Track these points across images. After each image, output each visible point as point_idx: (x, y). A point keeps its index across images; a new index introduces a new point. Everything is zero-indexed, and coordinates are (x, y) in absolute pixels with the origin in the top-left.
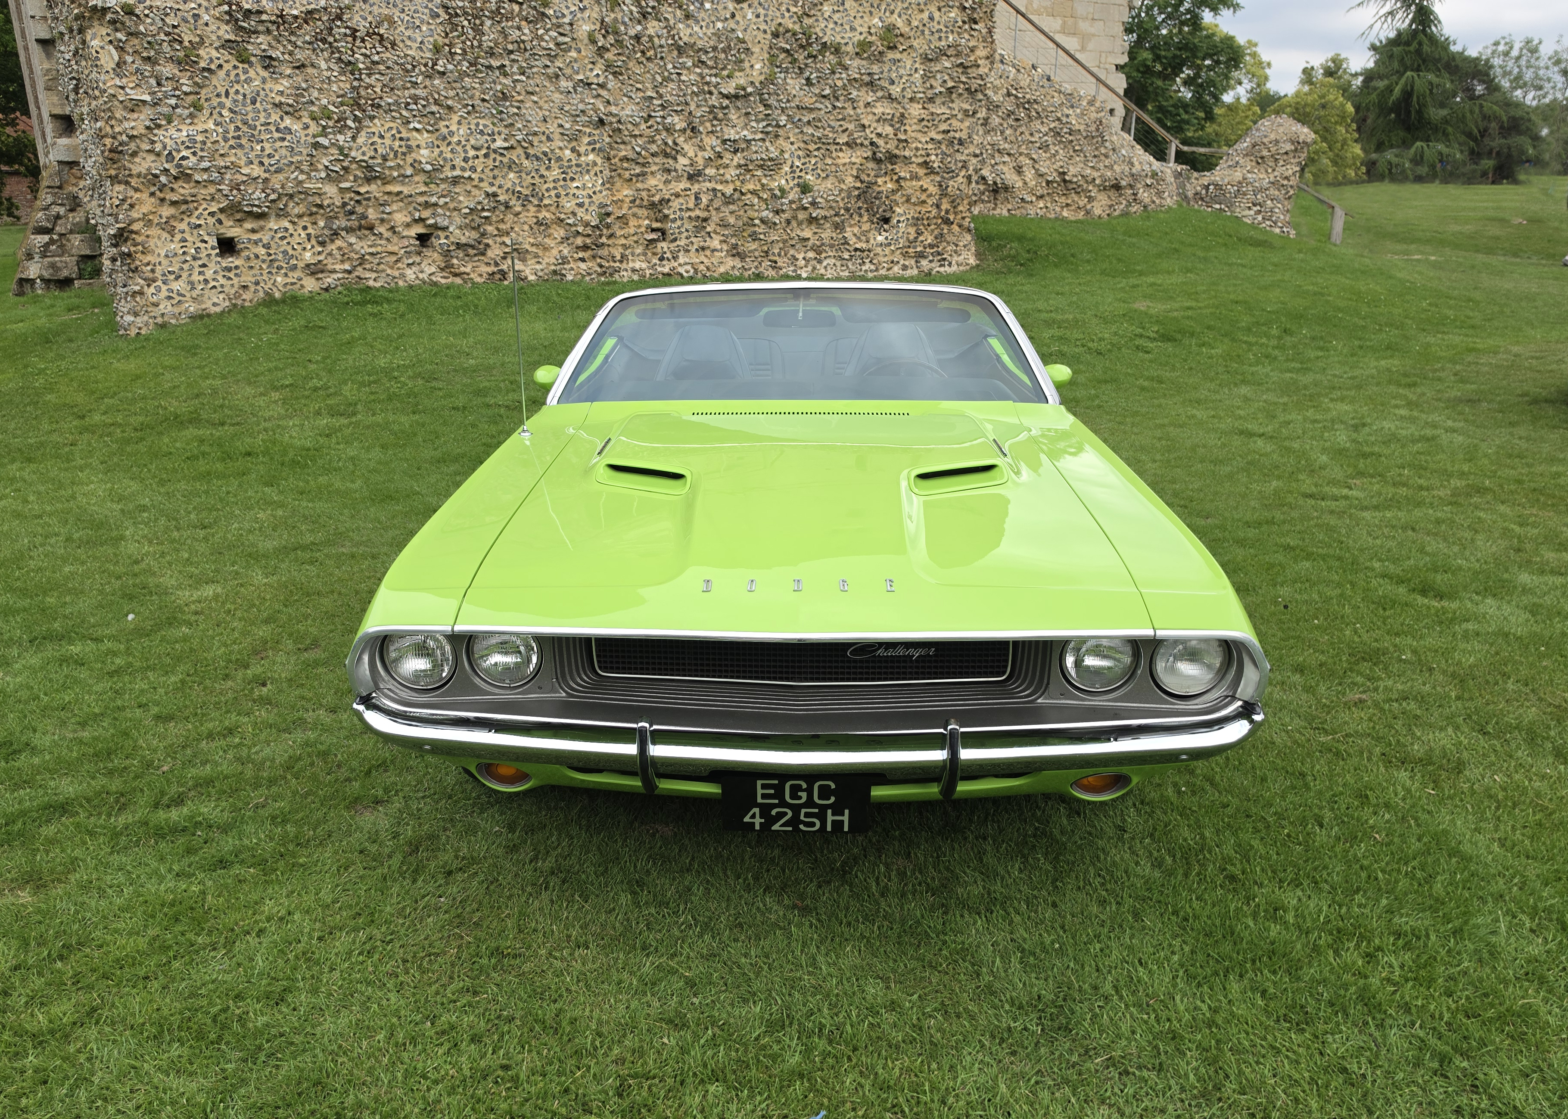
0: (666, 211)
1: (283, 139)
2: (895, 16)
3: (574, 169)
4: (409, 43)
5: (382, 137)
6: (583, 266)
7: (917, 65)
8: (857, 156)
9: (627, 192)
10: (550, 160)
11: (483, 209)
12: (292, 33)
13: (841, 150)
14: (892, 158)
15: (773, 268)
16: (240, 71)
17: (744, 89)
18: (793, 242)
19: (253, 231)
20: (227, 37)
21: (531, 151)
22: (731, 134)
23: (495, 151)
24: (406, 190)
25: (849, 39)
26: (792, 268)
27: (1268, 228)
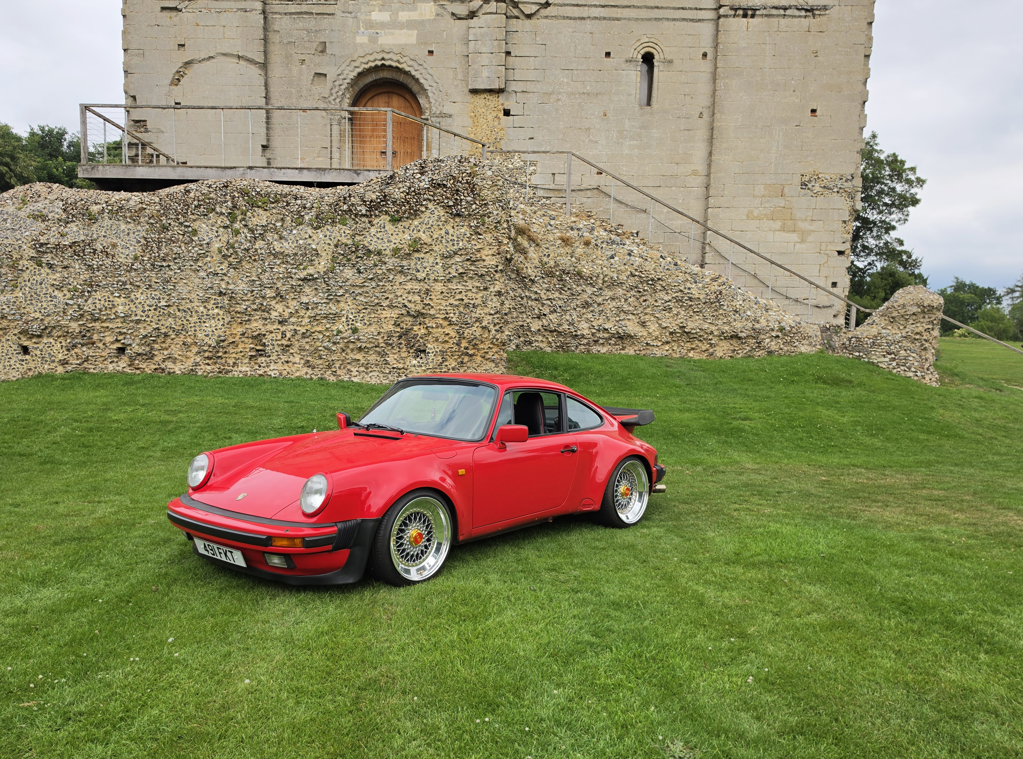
0: (264, 341)
1: (52, 301)
2: (421, 233)
3: (205, 317)
4: (121, 255)
5: (100, 300)
6: (209, 368)
7: (438, 261)
8: (394, 313)
9: (240, 330)
10: (192, 312)
11: (151, 336)
12: (63, 252)
13: (384, 309)
14: (420, 314)
15: (334, 375)
16: (36, 270)
17: (312, 275)
18: (349, 361)
19: (35, 343)
20: (32, 255)
21: (181, 308)
22: (305, 299)
23: (160, 307)
24: (111, 326)
25: (387, 247)
26: (348, 376)
27: (902, 372)
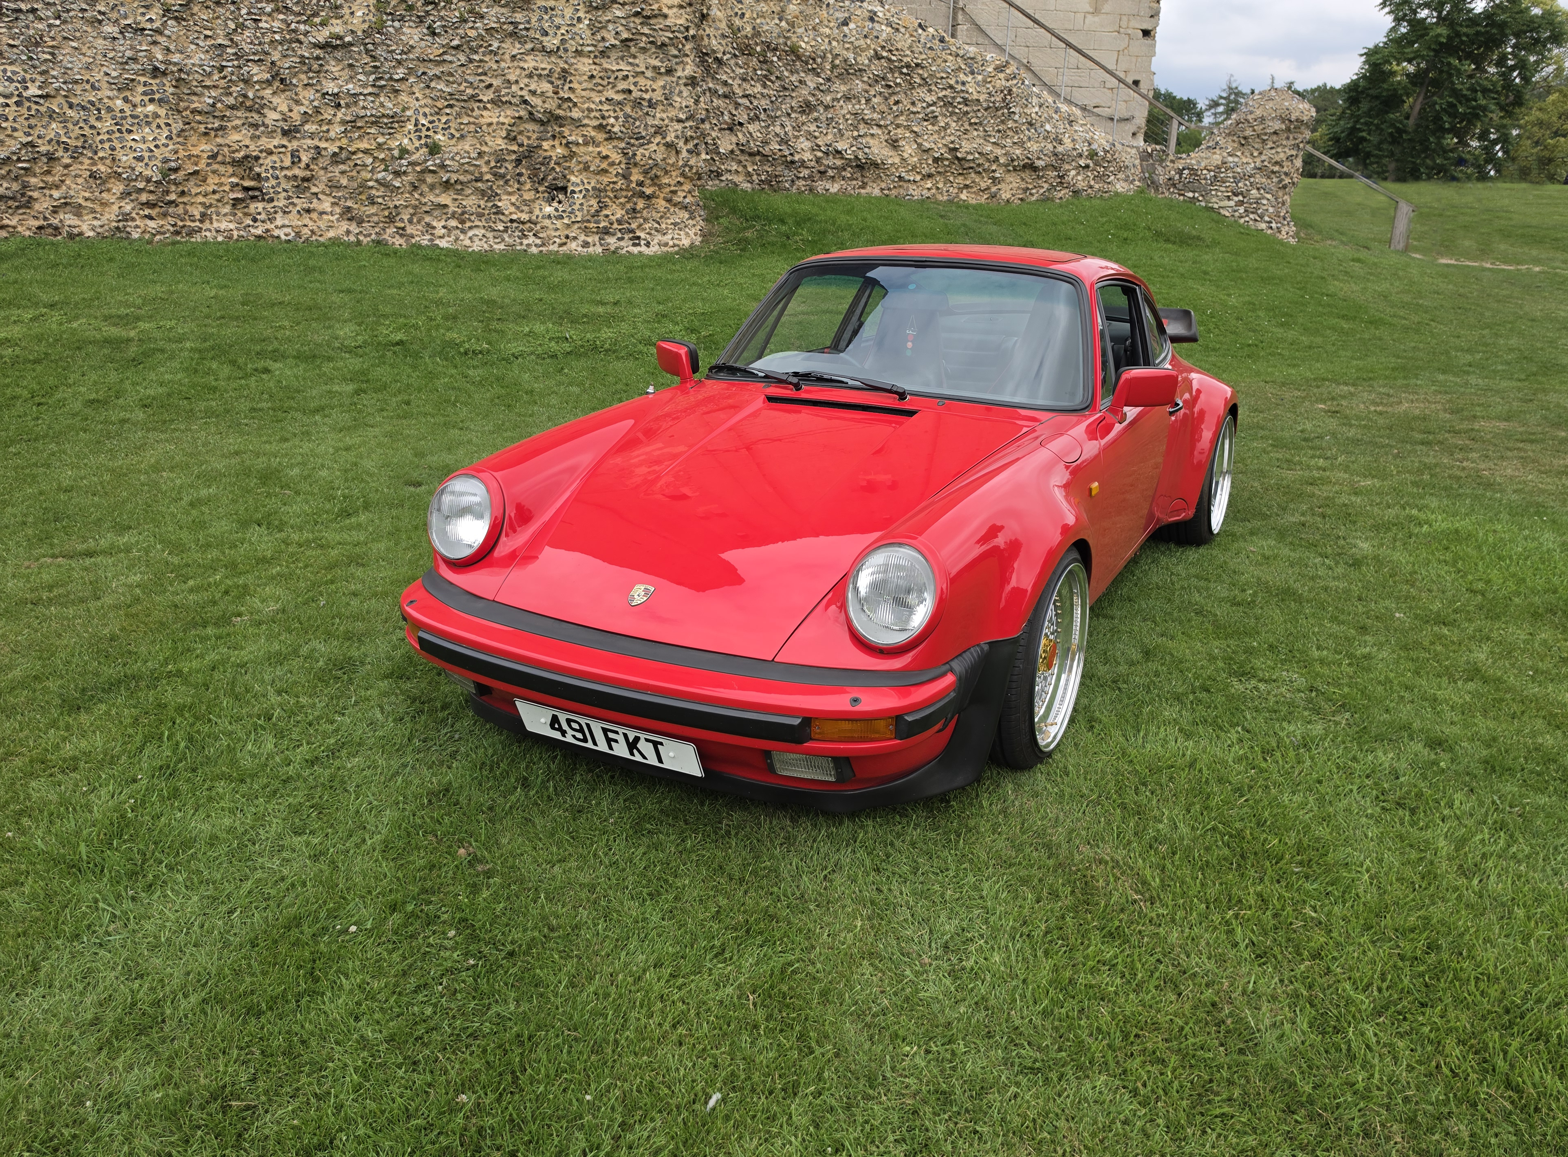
0: (257, 169)
3: (130, 121)
6: (152, 224)
7: (581, 14)
8: (506, 116)
9: (205, 147)
10: (99, 110)
11: (19, 160)
13: (485, 108)
14: (553, 118)
15: (401, 235)
17: (341, 38)
18: (427, 209)
21: (75, 101)
22: (331, 87)
23: (28, 99)
26: (428, 237)
27: (1251, 223)
